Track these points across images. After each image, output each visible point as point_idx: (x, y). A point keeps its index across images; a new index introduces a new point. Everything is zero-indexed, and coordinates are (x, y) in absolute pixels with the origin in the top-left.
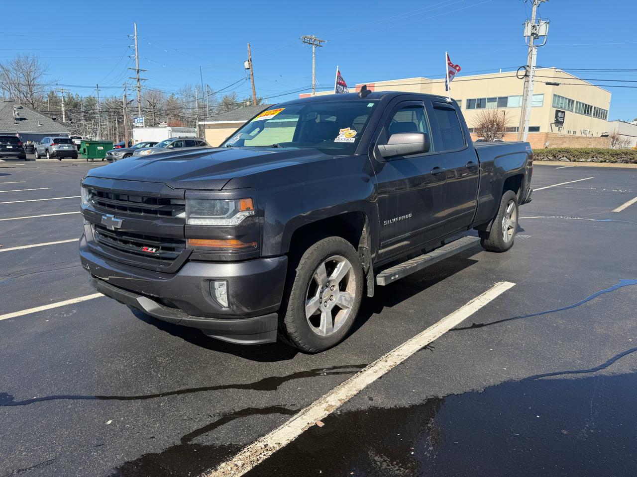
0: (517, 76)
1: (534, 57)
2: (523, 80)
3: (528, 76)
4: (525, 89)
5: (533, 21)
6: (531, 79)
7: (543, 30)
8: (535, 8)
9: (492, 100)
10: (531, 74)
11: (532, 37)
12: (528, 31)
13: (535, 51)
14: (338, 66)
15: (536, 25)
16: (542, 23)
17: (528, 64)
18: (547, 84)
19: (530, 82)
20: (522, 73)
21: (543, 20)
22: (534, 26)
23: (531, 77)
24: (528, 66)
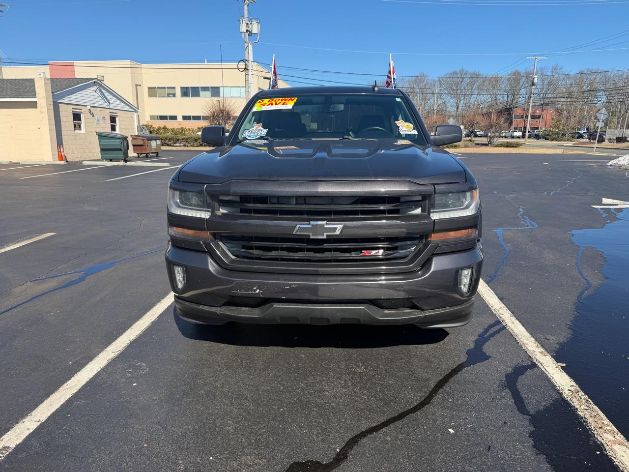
0: (238, 69)
1: (251, 52)
2: (244, 73)
3: (248, 70)
4: (247, 82)
5: (246, 19)
6: (250, 72)
7: (255, 28)
8: (246, 7)
9: (205, 89)
10: (250, 67)
11: (247, 34)
12: (243, 28)
13: (250, 47)
14: (274, 55)
15: (249, 23)
16: (254, 22)
17: (246, 59)
18: (265, 78)
19: (250, 75)
20: (242, 65)
21: (255, 19)
22: (247, 24)
23: (250, 71)
24: (246, 60)
